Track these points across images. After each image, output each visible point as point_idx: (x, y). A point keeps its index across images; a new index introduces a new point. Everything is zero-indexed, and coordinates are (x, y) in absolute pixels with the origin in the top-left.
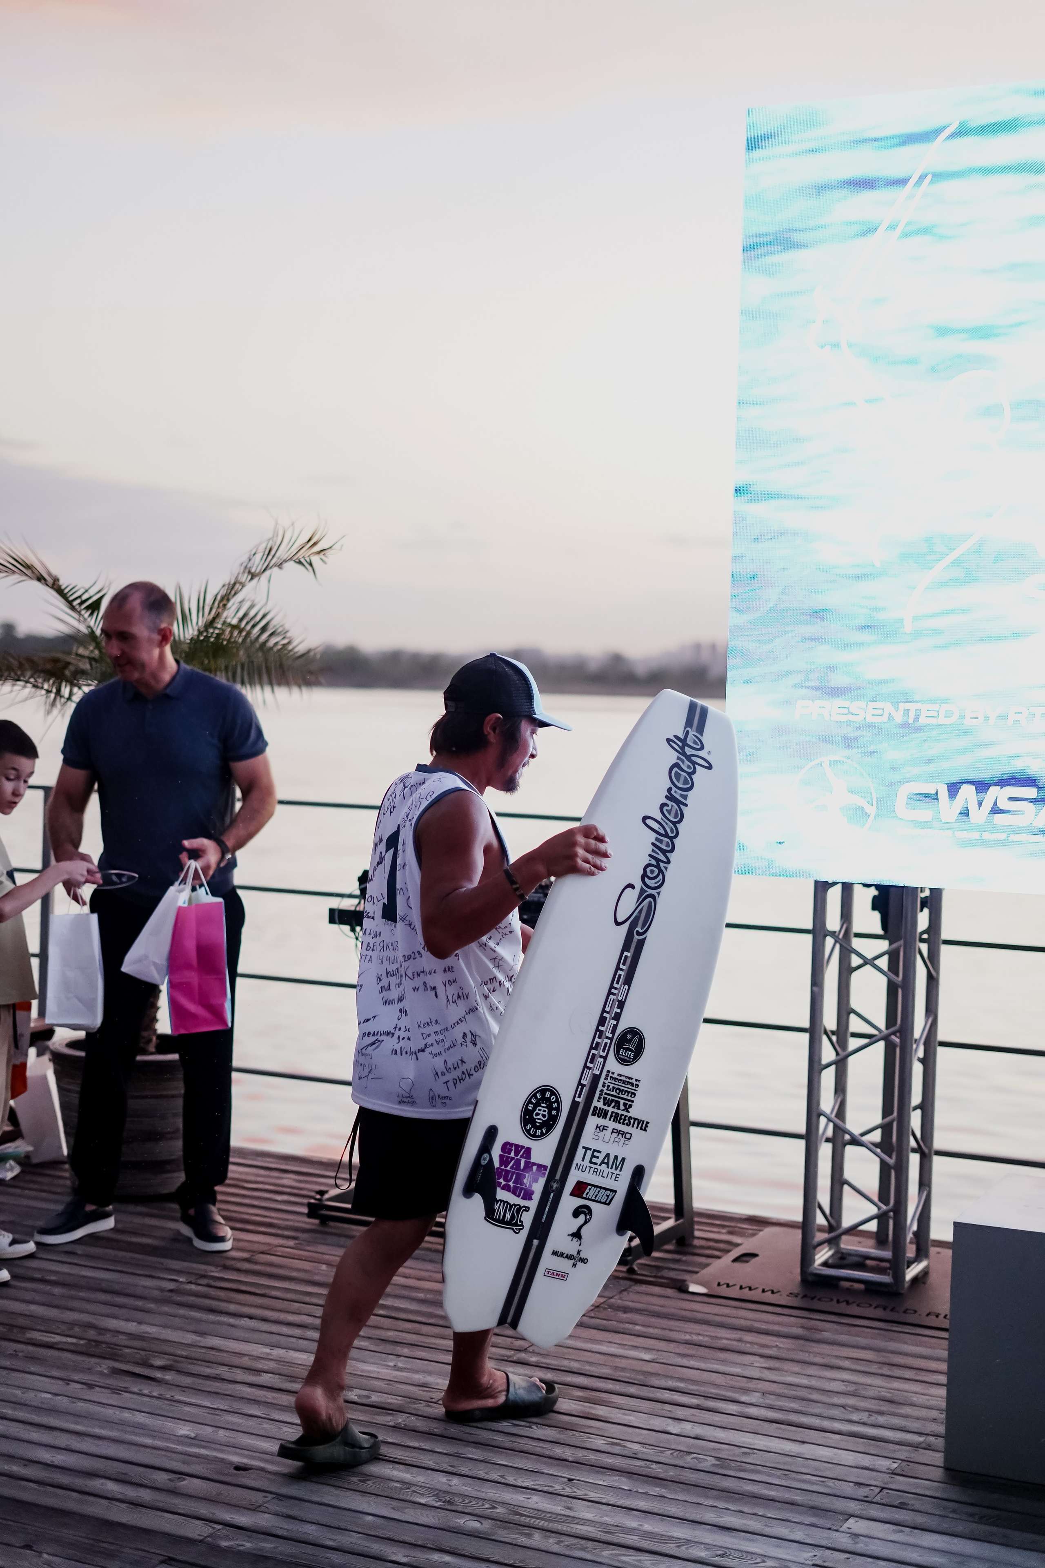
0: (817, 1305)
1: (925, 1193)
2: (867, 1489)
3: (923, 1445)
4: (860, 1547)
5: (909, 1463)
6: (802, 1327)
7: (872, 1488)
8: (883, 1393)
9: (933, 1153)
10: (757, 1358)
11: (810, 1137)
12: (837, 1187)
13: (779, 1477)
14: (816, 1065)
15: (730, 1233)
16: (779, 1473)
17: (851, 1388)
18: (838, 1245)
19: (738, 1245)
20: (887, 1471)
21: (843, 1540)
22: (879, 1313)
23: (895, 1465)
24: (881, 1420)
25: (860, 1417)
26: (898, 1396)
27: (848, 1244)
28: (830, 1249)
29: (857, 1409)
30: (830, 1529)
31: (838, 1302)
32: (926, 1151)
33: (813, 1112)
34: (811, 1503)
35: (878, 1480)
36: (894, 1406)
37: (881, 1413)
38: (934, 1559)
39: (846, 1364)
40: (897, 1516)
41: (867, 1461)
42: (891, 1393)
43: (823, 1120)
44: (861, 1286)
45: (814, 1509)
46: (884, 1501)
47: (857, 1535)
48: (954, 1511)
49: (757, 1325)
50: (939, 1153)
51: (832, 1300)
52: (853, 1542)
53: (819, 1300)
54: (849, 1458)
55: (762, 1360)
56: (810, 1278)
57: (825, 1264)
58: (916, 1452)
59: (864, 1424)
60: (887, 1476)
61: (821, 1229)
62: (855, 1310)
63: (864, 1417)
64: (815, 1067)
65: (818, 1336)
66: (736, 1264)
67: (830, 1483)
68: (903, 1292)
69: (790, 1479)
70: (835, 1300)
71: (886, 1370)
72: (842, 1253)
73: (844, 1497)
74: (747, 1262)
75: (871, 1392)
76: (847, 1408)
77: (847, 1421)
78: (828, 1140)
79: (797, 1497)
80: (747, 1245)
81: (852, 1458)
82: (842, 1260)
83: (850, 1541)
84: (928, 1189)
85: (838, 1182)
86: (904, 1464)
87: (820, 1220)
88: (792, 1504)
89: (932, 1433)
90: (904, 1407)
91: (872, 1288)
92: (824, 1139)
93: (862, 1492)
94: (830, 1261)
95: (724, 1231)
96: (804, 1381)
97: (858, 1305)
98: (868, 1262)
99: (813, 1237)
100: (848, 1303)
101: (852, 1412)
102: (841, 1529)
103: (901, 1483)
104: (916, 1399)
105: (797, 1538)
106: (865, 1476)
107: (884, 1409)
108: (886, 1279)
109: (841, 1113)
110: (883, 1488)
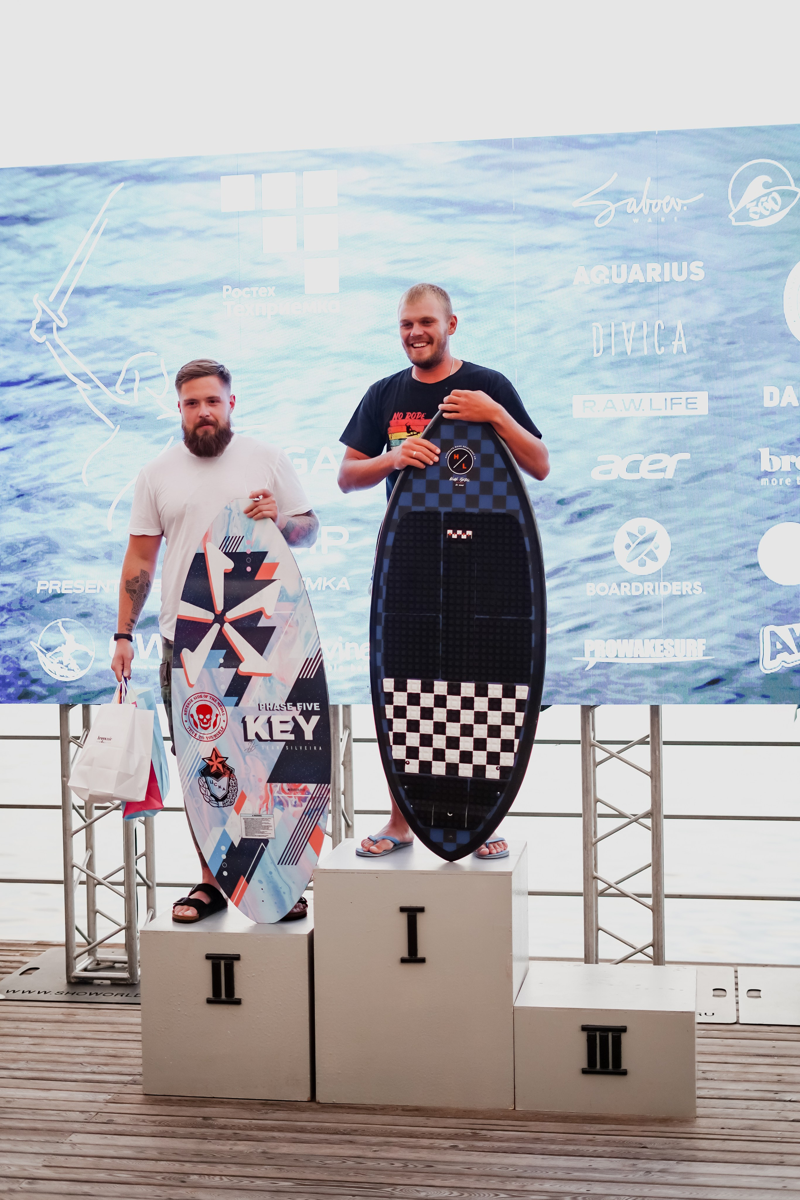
0: (75, 998)
1: (151, 913)
2: (88, 1114)
3: (131, 1082)
4: (77, 1151)
5: (118, 1095)
6: (63, 1014)
7: (91, 1113)
8: (110, 1052)
9: (155, 885)
10: (27, 1038)
11: (67, 882)
12: (92, 915)
13: (29, 1114)
14: (68, 832)
15: (22, 955)
16: (29, 1111)
17: (89, 1051)
18: (94, 955)
19: (26, 963)
20: (104, 1101)
21: (66, 1149)
22: (118, 999)
23: (110, 1097)
24: (106, 1069)
25: (92, 1069)
26: (120, 1052)
27: (102, 954)
28: (89, 959)
29: (90, 1064)
30: (58, 1142)
31: (90, 994)
32: (150, 884)
33: (68, 866)
34: (48, 1128)
35: (95, 1107)
36: (116, 1059)
37: (106, 1065)
38: (127, 1152)
39: (89, 1035)
40: (104, 1129)
41: (90, 1096)
42: (115, 1051)
43: (76, 871)
44: (109, 982)
45: (50, 1131)
46: (97, 1121)
47: (75, 1144)
48: (144, 1121)
49: (30, 1016)
50: (159, 885)
51: (86, 993)
52: (71, 1148)
53: (77, 994)
54: (80, 1096)
55: (30, 1039)
56: (73, 981)
57: (85, 970)
58: (125, 1087)
59: (94, 1073)
60: (102, 1104)
61: (80, 946)
62: (101, 998)
63: (95, 1068)
64: (67, 834)
65: (72, 1019)
66: (23, 976)
67: (63, 1113)
68: (137, 983)
69: (37, 1114)
70: (88, 994)
71: (116, 1036)
72: (98, 961)
73: (72, 1121)
74: (31, 974)
75: (103, 1052)
76: (84, 1064)
77: (82, 1072)
78: (81, 883)
79: (39, 1125)
80: (32, 962)
81: (82, 1096)
82: (98, 966)
83: (70, 1148)
84: (153, 910)
85: (92, 912)
86: (116, 1095)
87: (78, 939)
88: (35, 1130)
89: (139, 1074)
90: (123, 1059)
91: (116, 983)
92: (78, 883)
93: (82, 1117)
94: (89, 967)
95: (18, 954)
96: (57, 1050)
97: (104, 995)
98: (117, 965)
99: (73, 952)
100: (97, 994)
101: (87, 1066)
102: (66, 1141)
103: (113, 1107)
104: (132, 1053)
105: (34, 1151)
106: (87, 1107)
107: (109, 1062)
108: (125, 975)
109: (90, 864)
110: (98, 1112)
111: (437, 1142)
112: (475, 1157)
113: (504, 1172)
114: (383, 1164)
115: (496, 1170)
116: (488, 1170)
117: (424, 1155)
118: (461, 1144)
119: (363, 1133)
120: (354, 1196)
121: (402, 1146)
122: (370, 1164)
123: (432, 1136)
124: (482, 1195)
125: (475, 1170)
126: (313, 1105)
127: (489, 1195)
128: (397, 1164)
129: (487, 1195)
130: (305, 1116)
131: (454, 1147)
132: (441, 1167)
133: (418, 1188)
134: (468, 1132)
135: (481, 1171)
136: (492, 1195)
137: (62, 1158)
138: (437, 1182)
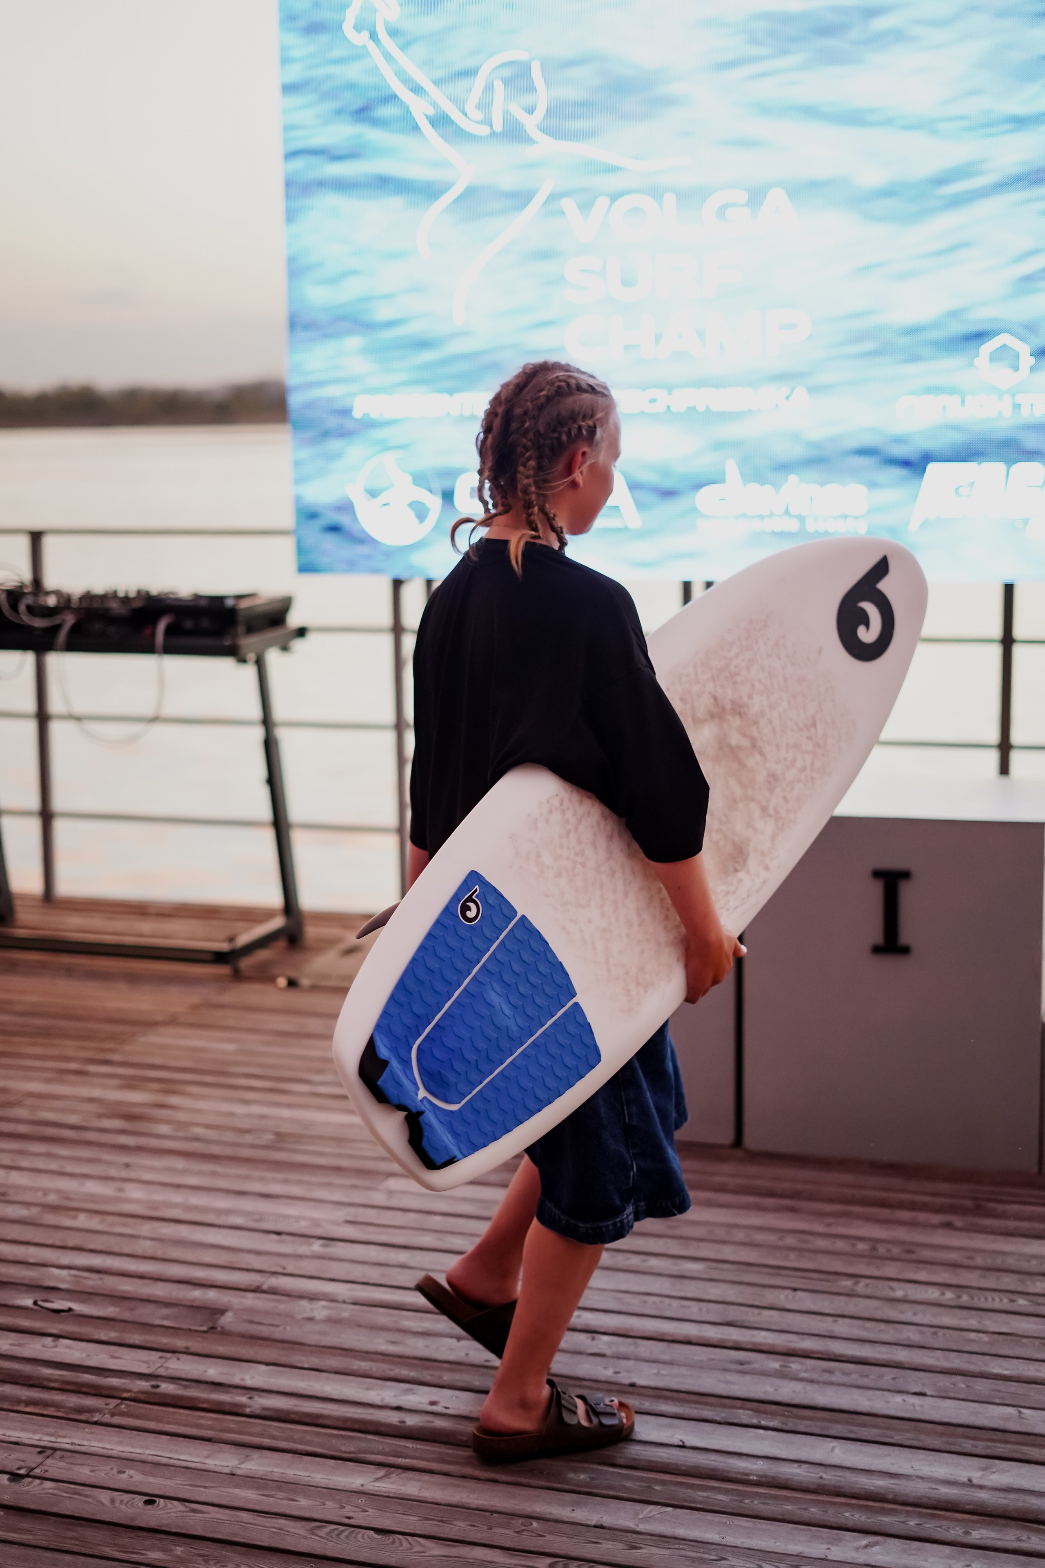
13: (333, 1147)
16: (334, 1143)
19: (345, 939)
30: (369, 1188)
34: (357, 1168)
45: (360, 1172)
47: (393, 1192)
66: (342, 958)
69: (345, 1147)
74: (353, 955)
83: (387, 1198)
88: (339, 1169)
102: (381, 1188)
105: (336, 1199)
111: (922, 1216)
112: (979, 1242)
113: (1025, 1265)
114: (840, 1245)
115: (1011, 1262)
116: (998, 1261)
117: (902, 1234)
118: (958, 1221)
119: (811, 1197)
120: (795, 1290)
121: (869, 1219)
122: (821, 1243)
123: (913, 1207)
124: (990, 1299)
125: (979, 1261)
126: (739, 1153)
127: (1001, 1300)
128: (862, 1246)
129: (997, 1300)
130: (726, 1168)
131: (948, 1225)
132: (928, 1254)
133: (894, 1284)
134: (969, 1203)
135: (989, 1262)
136: (1005, 1300)
137: (372, 1212)
138: (922, 1276)
